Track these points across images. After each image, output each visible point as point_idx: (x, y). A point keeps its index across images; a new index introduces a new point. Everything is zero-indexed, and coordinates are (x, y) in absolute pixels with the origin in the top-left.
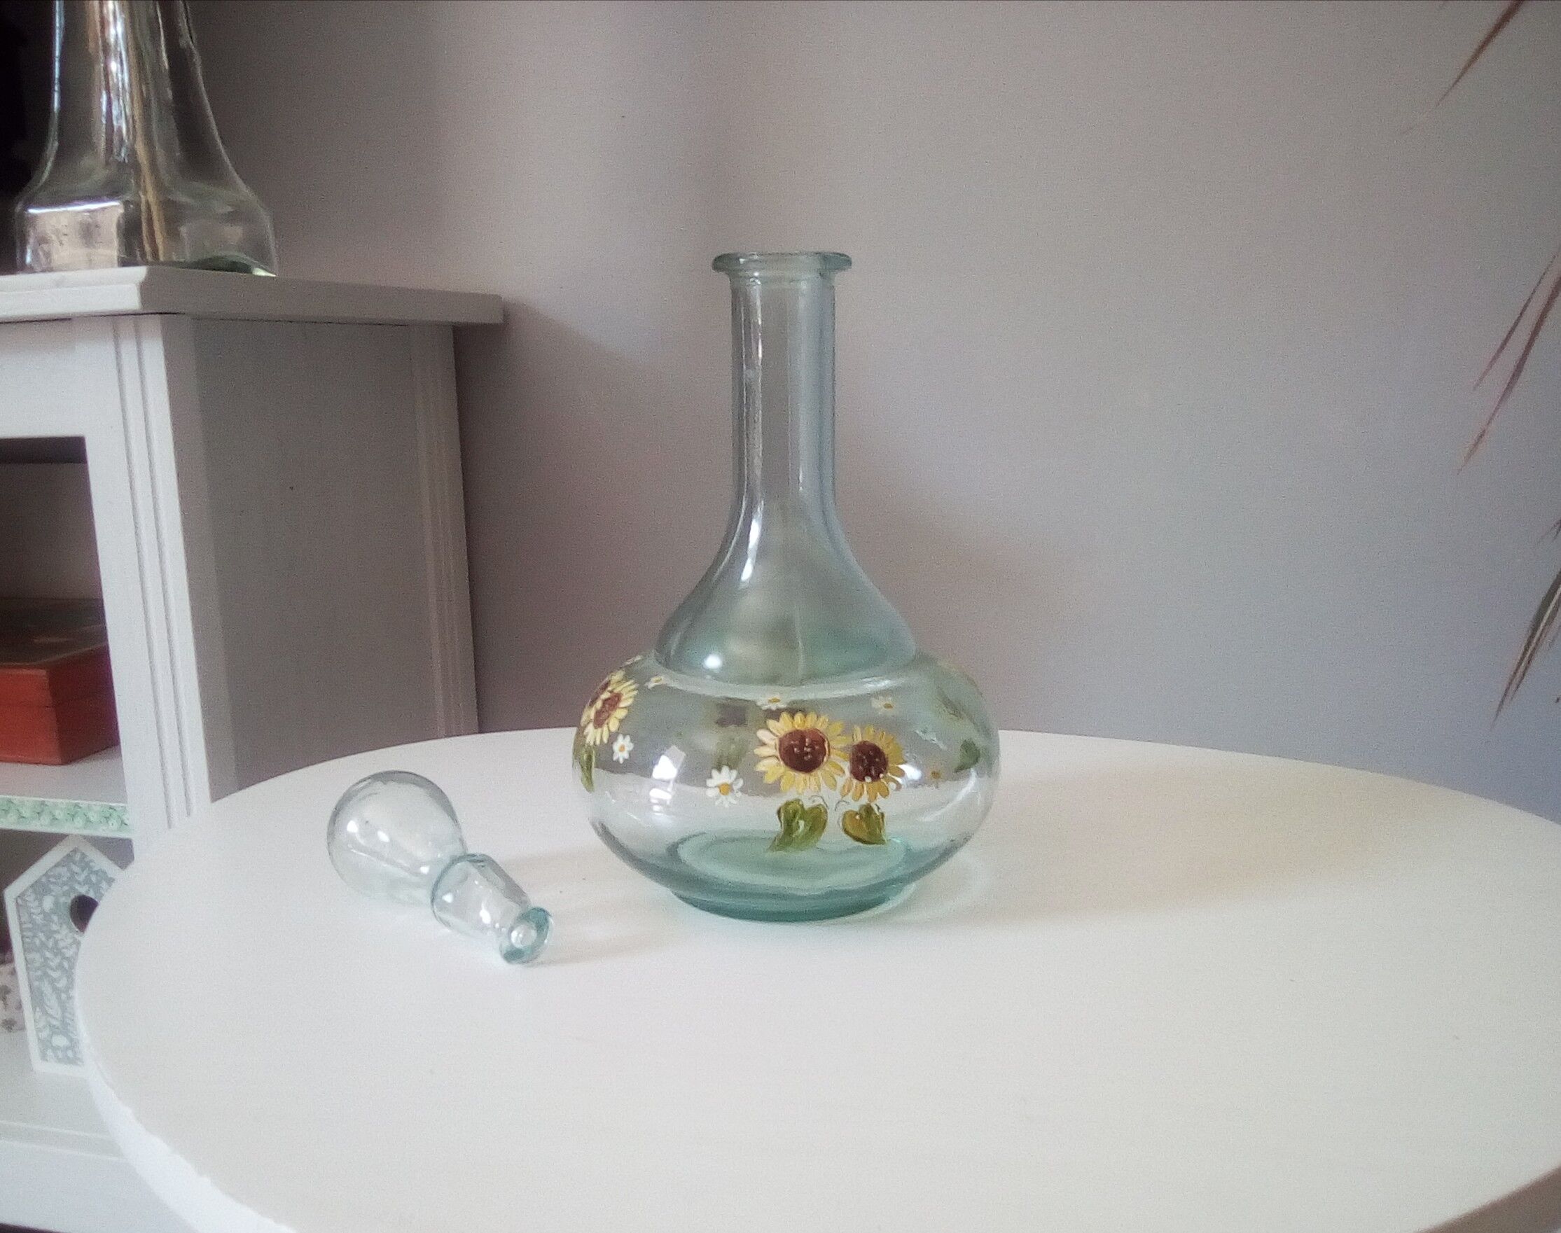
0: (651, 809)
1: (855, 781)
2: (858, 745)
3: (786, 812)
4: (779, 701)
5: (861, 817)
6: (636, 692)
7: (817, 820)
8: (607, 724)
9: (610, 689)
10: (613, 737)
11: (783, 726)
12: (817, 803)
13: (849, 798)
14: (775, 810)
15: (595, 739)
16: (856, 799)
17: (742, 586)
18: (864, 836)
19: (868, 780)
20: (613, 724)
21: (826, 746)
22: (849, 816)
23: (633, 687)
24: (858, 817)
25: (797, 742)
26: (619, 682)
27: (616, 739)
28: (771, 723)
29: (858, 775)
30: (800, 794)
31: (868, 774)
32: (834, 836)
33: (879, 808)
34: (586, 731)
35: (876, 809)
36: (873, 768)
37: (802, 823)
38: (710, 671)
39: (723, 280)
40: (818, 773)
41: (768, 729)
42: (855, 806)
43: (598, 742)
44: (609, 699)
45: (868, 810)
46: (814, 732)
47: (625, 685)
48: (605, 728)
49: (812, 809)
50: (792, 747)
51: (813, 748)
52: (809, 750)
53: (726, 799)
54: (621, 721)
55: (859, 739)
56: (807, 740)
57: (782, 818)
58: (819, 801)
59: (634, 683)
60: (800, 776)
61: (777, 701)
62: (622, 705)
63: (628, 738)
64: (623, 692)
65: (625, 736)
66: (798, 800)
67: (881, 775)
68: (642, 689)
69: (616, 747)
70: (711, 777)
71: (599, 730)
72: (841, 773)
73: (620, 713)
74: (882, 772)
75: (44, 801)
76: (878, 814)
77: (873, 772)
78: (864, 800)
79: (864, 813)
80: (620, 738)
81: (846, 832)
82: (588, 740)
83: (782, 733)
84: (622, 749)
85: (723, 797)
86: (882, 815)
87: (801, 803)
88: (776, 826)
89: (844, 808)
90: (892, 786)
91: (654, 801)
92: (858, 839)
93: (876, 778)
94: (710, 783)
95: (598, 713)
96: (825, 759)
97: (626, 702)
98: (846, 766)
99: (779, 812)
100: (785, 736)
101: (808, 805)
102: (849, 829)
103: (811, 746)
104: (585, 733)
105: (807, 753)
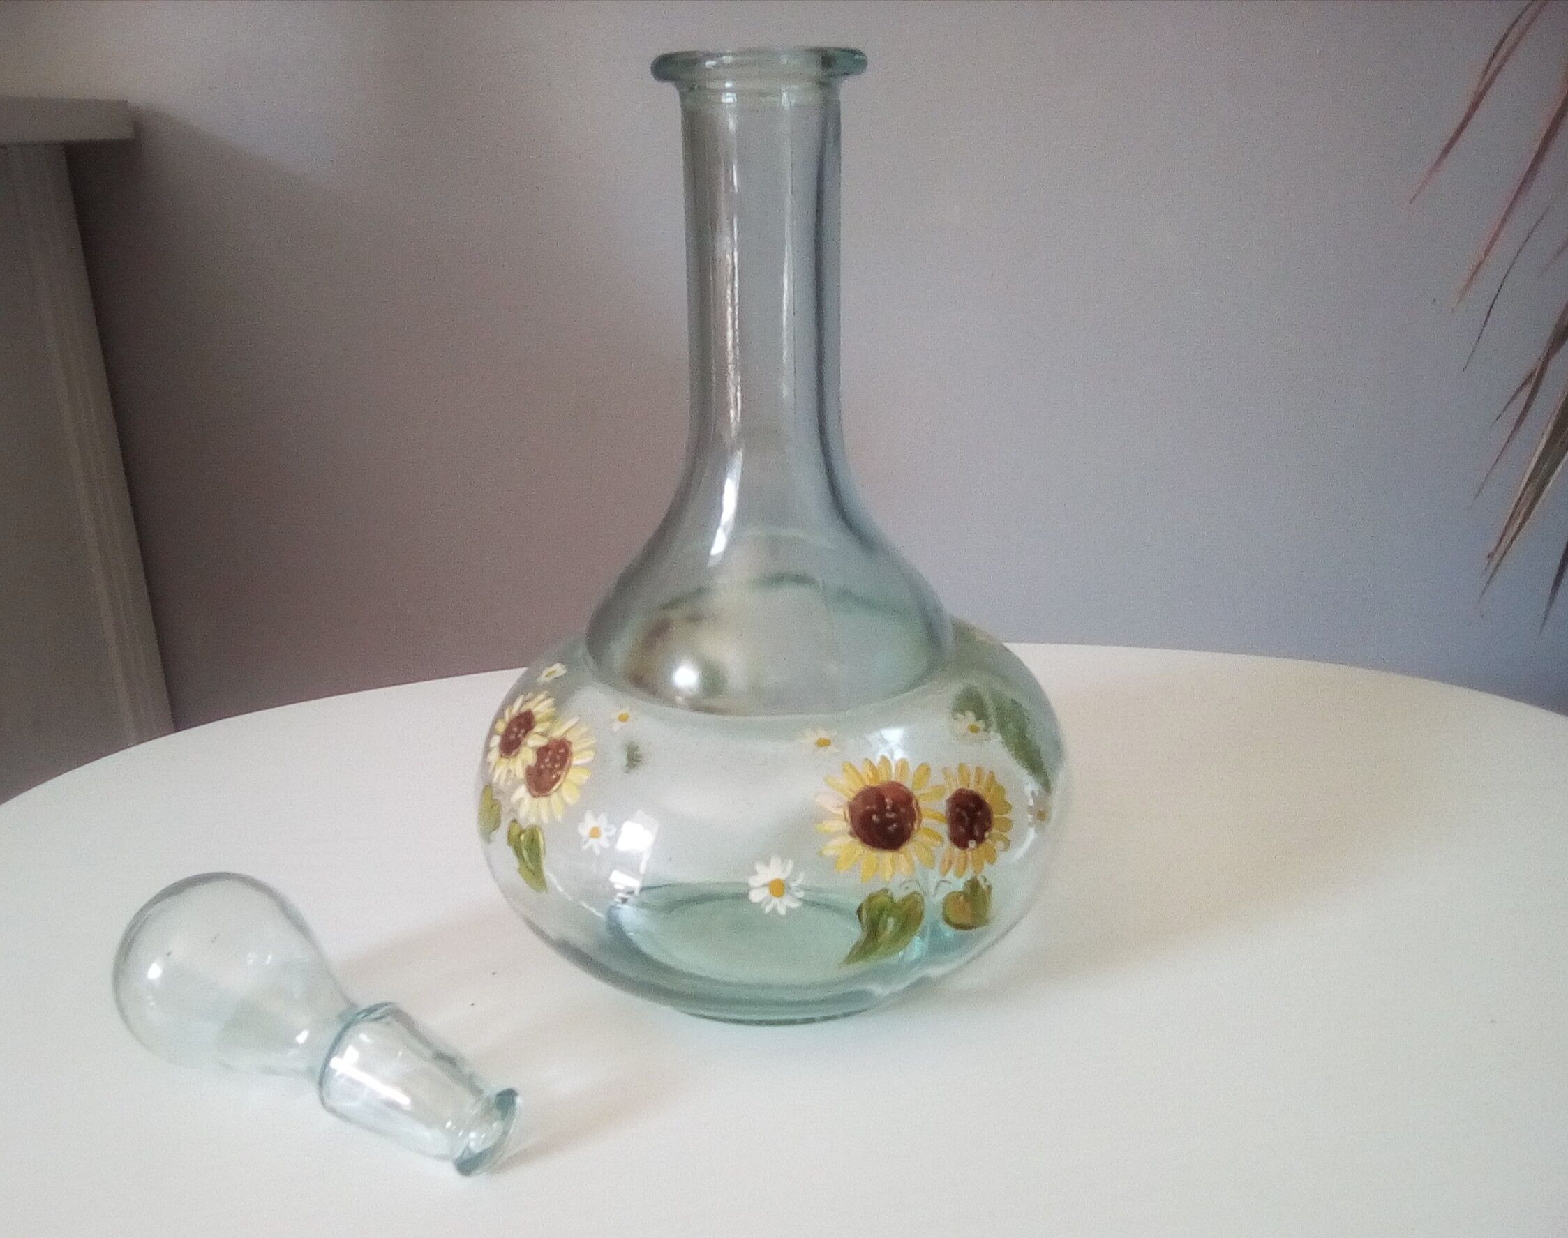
1: (957, 850)
3: (869, 911)
9: (538, 729)
13: (950, 875)
16: (959, 875)
19: (972, 844)
22: (952, 899)
24: (962, 898)
25: (874, 807)
26: (552, 718)
27: (581, 819)
29: (960, 840)
31: (972, 836)
33: (985, 880)
36: (976, 827)
40: (909, 847)
45: (974, 885)
49: (905, 900)
50: (869, 814)
52: (892, 816)
53: (781, 902)
54: (582, 788)
56: (887, 800)
58: (914, 888)
66: (886, 890)
70: (755, 873)
72: (939, 842)
76: (984, 887)
77: (977, 833)
78: (969, 875)
86: (989, 887)
87: (889, 894)
93: (980, 840)
101: (899, 895)
105: (891, 821)
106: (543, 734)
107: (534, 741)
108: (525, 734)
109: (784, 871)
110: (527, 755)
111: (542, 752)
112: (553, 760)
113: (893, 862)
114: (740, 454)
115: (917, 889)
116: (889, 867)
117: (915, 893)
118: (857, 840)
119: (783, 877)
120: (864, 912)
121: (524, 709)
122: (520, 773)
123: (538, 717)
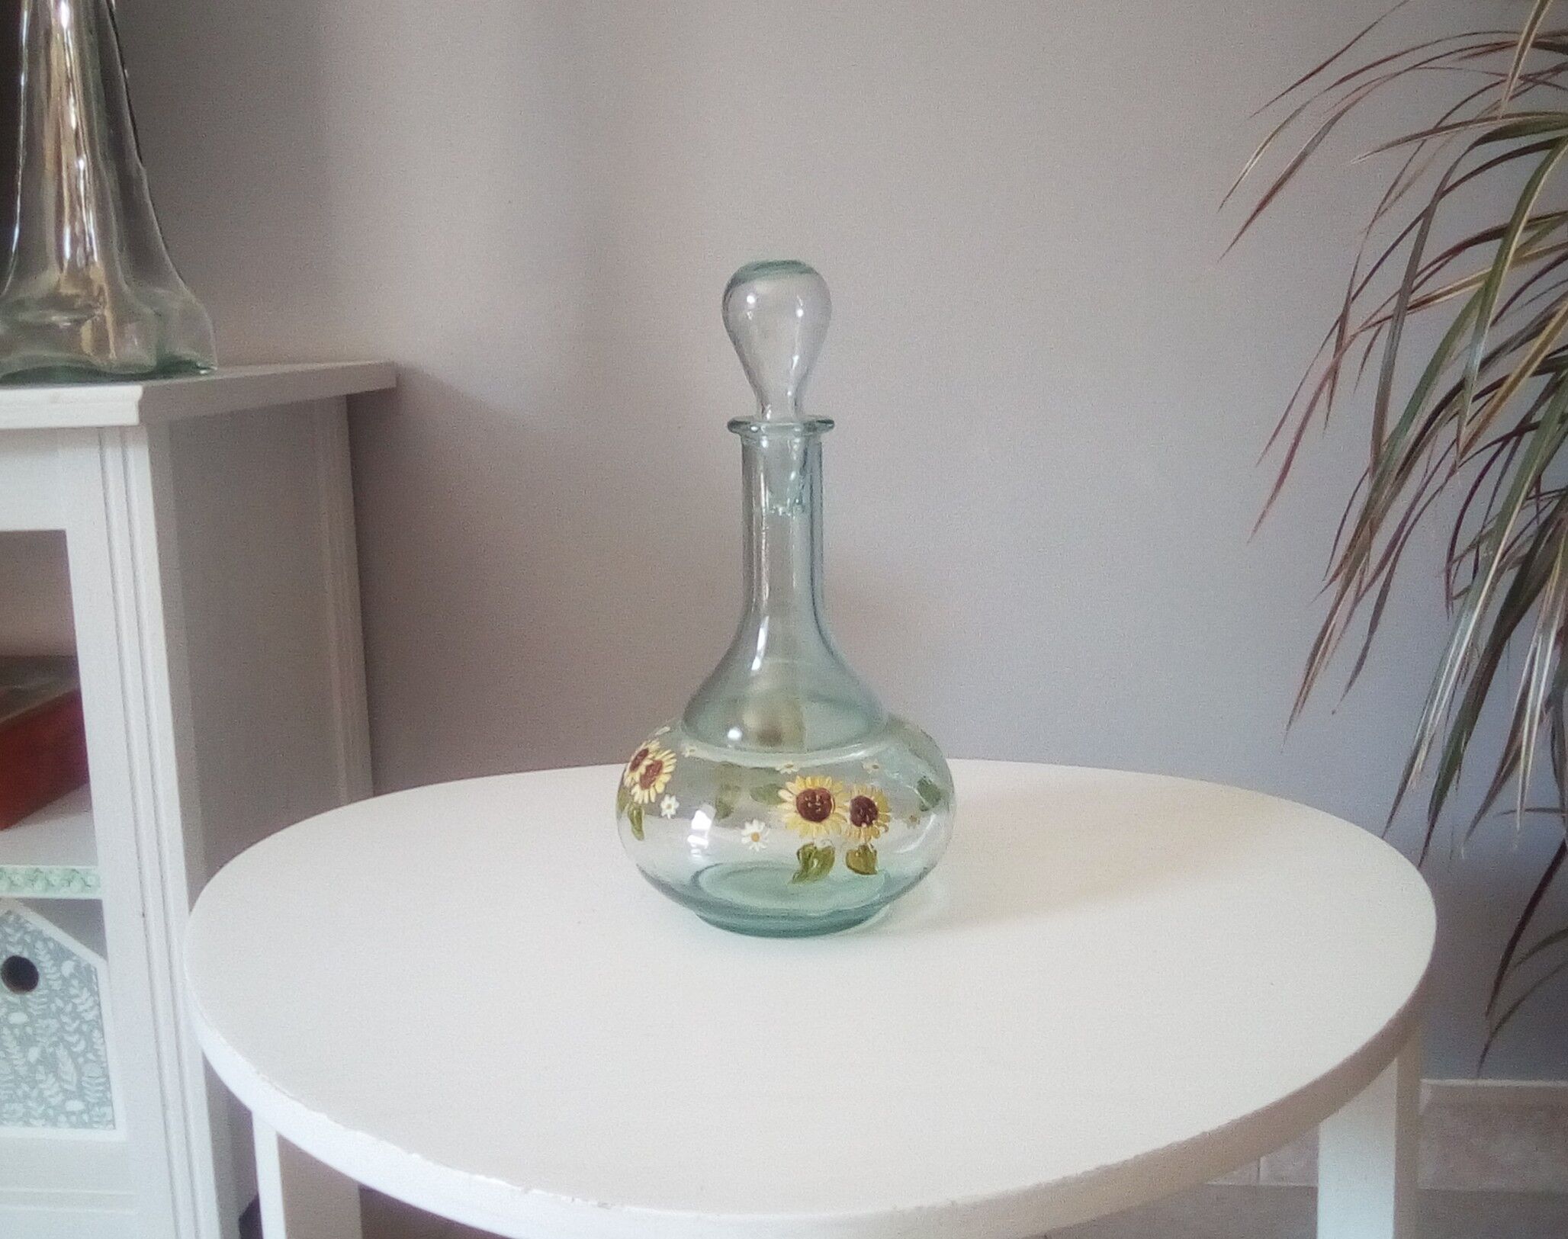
0: (690, 851)
1: (854, 827)
2: (856, 799)
3: (804, 854)
4: (792, 766)
5: (859, 853)
6: (675, 761)
7: (826, 858)
8: (654, 786)
9: (650, 756)
10: (660, 797)
11: (797, 787)
12: (826, 845)
13: (851, 840)
14: (796, 851)
15: (644, 797)
16: (856, 840)
17: (753, 675)
18: (863, 869)
19: (864, 825)
20: (659, 787)
21: (832, 800)
22: (851, 853)
23: (672, 755)
24: (857, 854)
25: (810, 798)
26: (658, 751)
27: (663, 799)
28: (789, 785)
29: (857, 822)
30: (814, 839)
31: (865, 821)
32: (840, 869)
33: (872, 847)
34: (633, 791)
35: (870, 847)
36: (867, 816)
37: (816, 862)
38: (732, 742)
39: (735, 440)
40: (827, 822)
41: (787, 790)
42: (855, 847)
43: (646, 801)
44: (651, 766)
45: (865, 848)
46: (823, 790)
47: (663, 755)
48: (652, 790)
49: (823, 849)
50: (807, 802)
51: (822, 803)
52: (819, 804)
53: (757, 844)
54: (666, 784)
55: (855, 795)
56: (817, 797)
57: (801, 857)
58: (828, 844)
59: (671, 753)
60: (813, 825)
61: (790, 767)
62: (665, 770)
63: (674, 798)
64: (664, 760)
65: (671, 796)
66: (813, 843)
67: (874, 822)
68: (679, 756)
69: (664, 805)
70: (743, 827)
71: (646, 792)
72: (844, 821)
73: (663, 778)
74: (874, 819)
75: (16, 869)
76: (872, 850)
77: (868, 819)
78: (862, 841)
79: (861, 851)
80: (667, 798)
81: (849, 867)
82: (636, 798)
83: (797, 792)
84: (669, 807)
85: (755, 843)
86: (875, 851)
87: (815, 845)
88: (796, 865)
89: (847, 848)
90: (882, 829)
91: (693, 846)
92: (857, 871)
93: (870, 824)
94: (744, 832)
95: (643, 777)
96: (832, 811)
97: (668, 769)
98: (848, 815)
99: (798, 853)
100: (801, 794)
101: (820, 846)
102: (852, 865)
103: (821, 801)
104: (632, 793)
105: (818, 807)
106: (651, 759)
107: (647, 762)
108: (642, 760)
109: (759, 828)
110: (642, 769)
111: (648, 768)
112: (654, 771)
113: (818, 828)
114: (767, 618)
115: (830, 844)
116: (815, 830)
117: (829, 847)
118: (799, 816)
119: (758, 831)
120: (800, 854)
121: (645, 748)
122: (637, 778)
123: (650, 751)
